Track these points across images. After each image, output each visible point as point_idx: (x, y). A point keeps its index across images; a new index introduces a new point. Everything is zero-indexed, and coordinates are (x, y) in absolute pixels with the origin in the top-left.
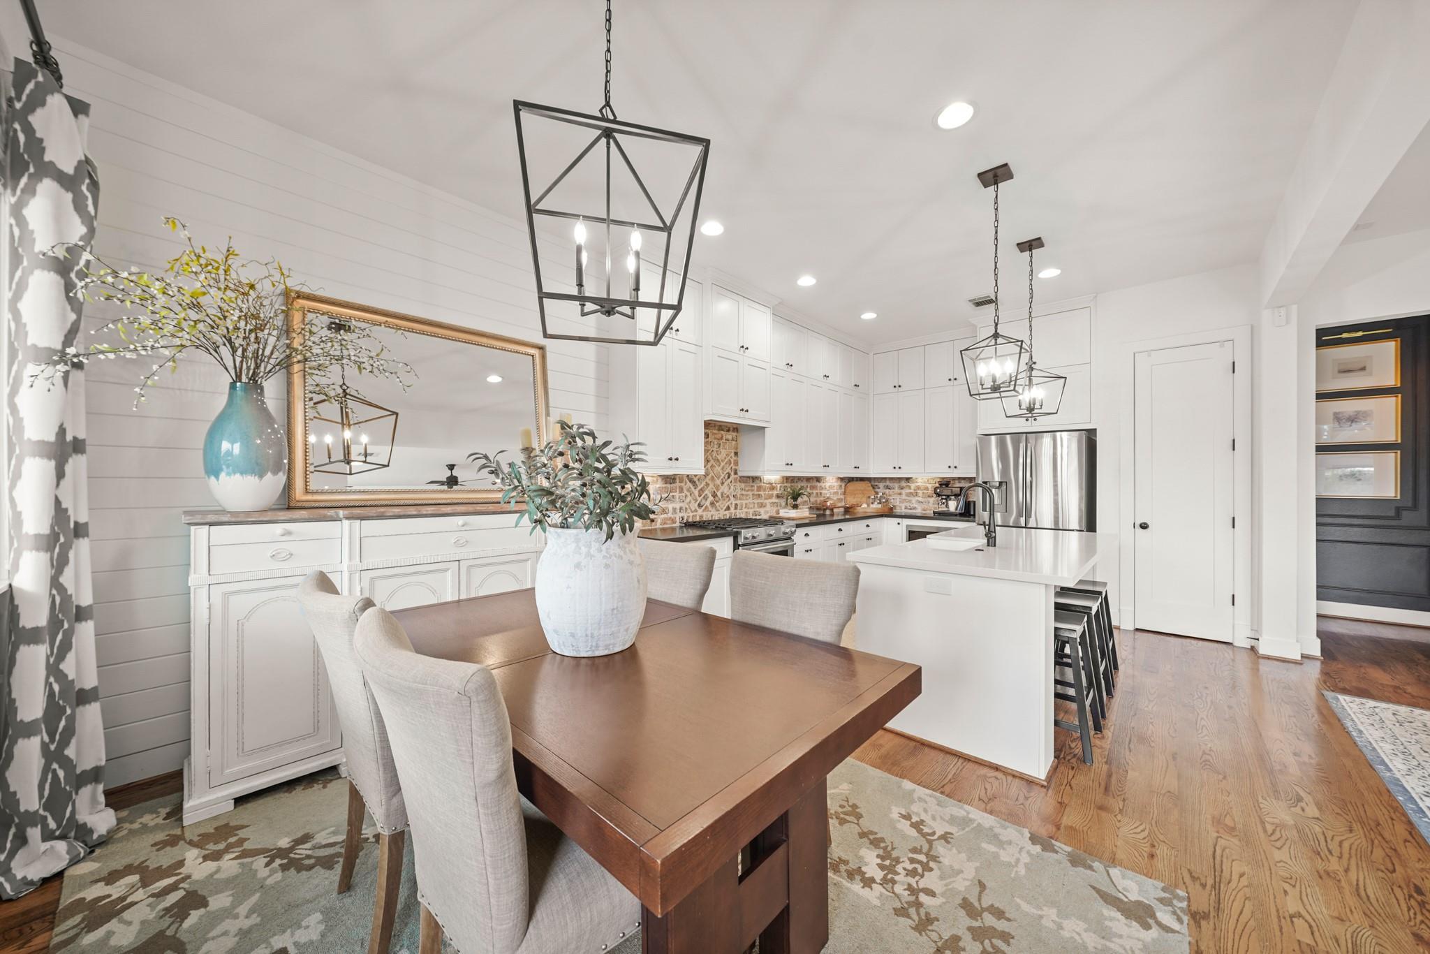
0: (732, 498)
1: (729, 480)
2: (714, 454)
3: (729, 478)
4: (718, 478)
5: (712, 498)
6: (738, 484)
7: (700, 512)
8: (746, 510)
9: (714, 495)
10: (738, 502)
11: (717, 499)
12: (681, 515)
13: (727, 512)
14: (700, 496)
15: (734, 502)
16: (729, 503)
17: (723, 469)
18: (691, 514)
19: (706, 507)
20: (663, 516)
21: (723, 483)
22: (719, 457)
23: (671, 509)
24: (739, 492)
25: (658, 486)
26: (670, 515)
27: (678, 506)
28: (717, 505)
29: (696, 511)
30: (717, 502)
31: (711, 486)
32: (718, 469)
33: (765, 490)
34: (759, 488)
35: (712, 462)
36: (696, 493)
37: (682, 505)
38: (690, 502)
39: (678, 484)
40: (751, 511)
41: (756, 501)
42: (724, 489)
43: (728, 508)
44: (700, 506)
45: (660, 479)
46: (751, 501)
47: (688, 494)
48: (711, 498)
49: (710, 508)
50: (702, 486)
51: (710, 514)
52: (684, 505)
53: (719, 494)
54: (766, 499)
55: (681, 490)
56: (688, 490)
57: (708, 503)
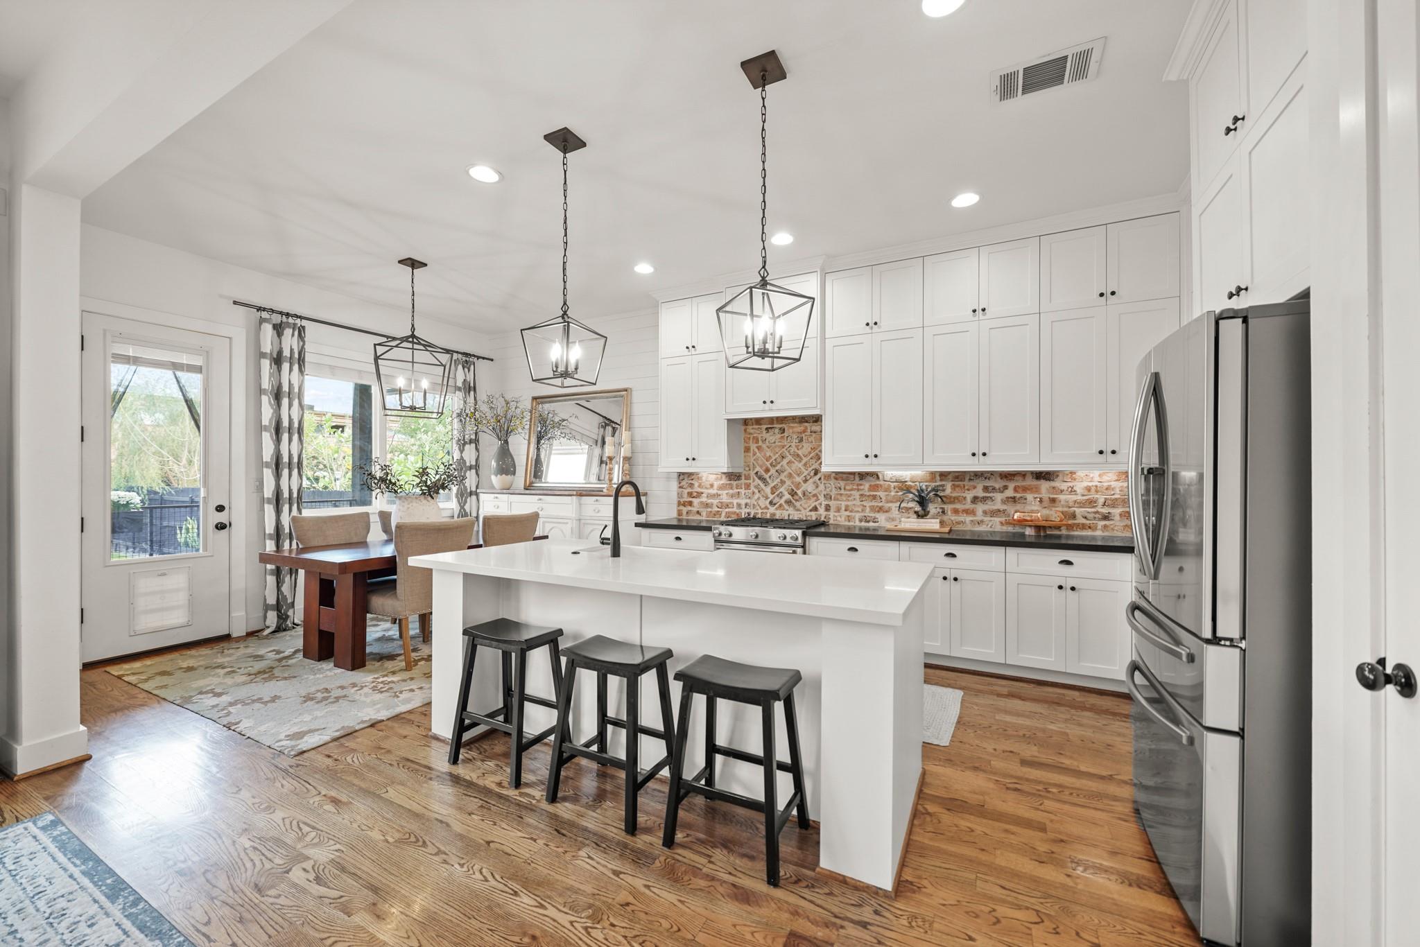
0: (822, 498)
1: (818, 477)
2: (793, 449)
3: (816, 474)
4: (798, 475)
5: (790, 497)
6: (832, 482)
7: (772, 509)
8: (848, 513)
9: (793, 493)
10: (832, 503)
11: (796, 497)
12: (747, 510)
13: (813, 513)
14: (773, 493)
15: (824, 503)
16: (817, 503)
17: (805, 465)
18: (760, 511)
19: (781, 505)
20: (727, 510)
21: (806, 481)
22: (800, 452)
23: (735, 504)
24: (833, 493)
25: (722, 482)
26: (735, 510)
27: (743, 502)
28: (797, 504)
29: (766, 508)
30: (796, 500)
31: (788, 483)
32: (798, 465)
33: (887, 490)
34: (875, 488)
35: (790, 458)
36: (768, 490)
37: (748, 501)
38: (759, 498)
39: (743, 481)
40: (858, 516)
41: (868, 504)
42: (809, 487)
43: (815, 509)
44: (771, 503)
45: (724, 476)
46: (858, 502)
47: (756, 491)
48: (787, 496)
49: (786, 506)
50: (775, 483)
51: (788, 513)
52: (753, 501)
53: (800, 493)
54: (888, 502)
55: (748, 486)
56: (756, 487)
57: (782, 501)
